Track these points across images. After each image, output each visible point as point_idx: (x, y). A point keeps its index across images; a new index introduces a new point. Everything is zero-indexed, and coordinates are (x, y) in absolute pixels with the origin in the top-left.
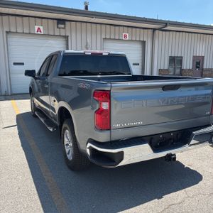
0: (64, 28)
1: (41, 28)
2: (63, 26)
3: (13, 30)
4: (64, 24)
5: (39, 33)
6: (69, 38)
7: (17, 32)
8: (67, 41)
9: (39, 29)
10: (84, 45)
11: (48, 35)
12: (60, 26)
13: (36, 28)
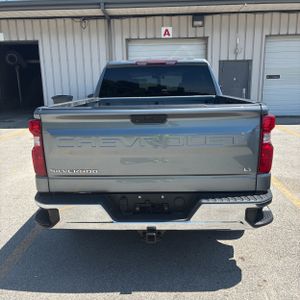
0: (203, 26)
1: (170, 29)
2: (200, 23)
3: (134, 36)
4: (203, 20)
5: (167, 36)
6: (210, 39)
7: (139, 39)
8: (206, 44)
9: (167, 30)
10: (232, 48)
11: (179, 38)
12: (196, 23)
13: (163, 30)
